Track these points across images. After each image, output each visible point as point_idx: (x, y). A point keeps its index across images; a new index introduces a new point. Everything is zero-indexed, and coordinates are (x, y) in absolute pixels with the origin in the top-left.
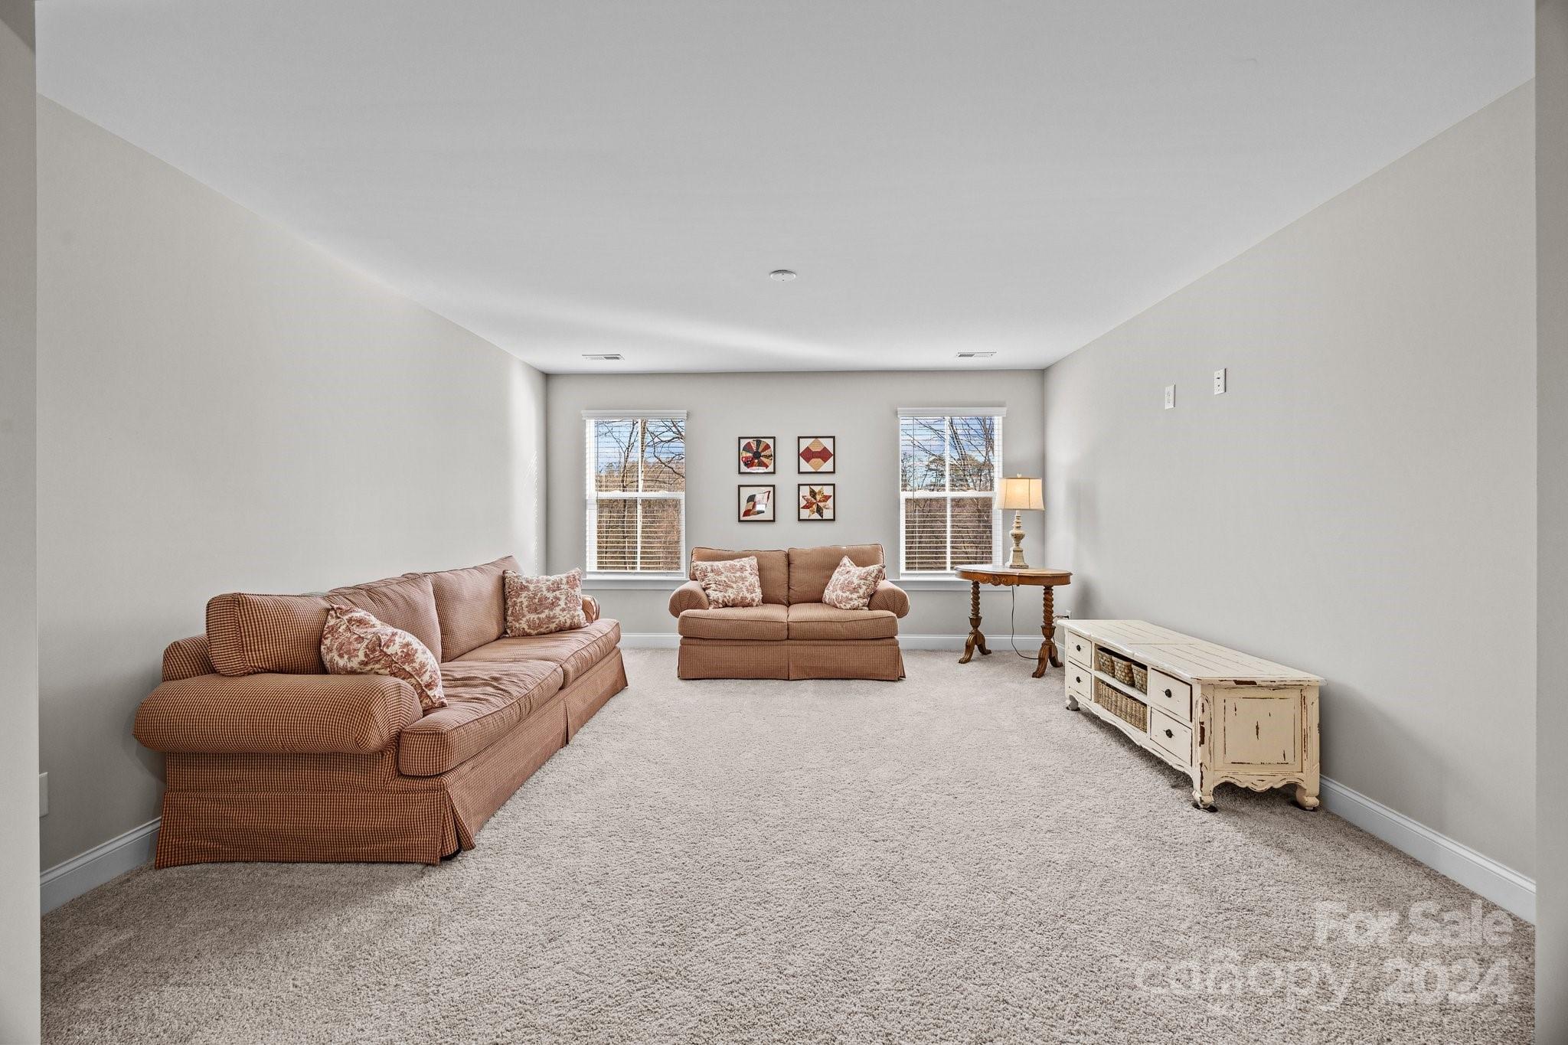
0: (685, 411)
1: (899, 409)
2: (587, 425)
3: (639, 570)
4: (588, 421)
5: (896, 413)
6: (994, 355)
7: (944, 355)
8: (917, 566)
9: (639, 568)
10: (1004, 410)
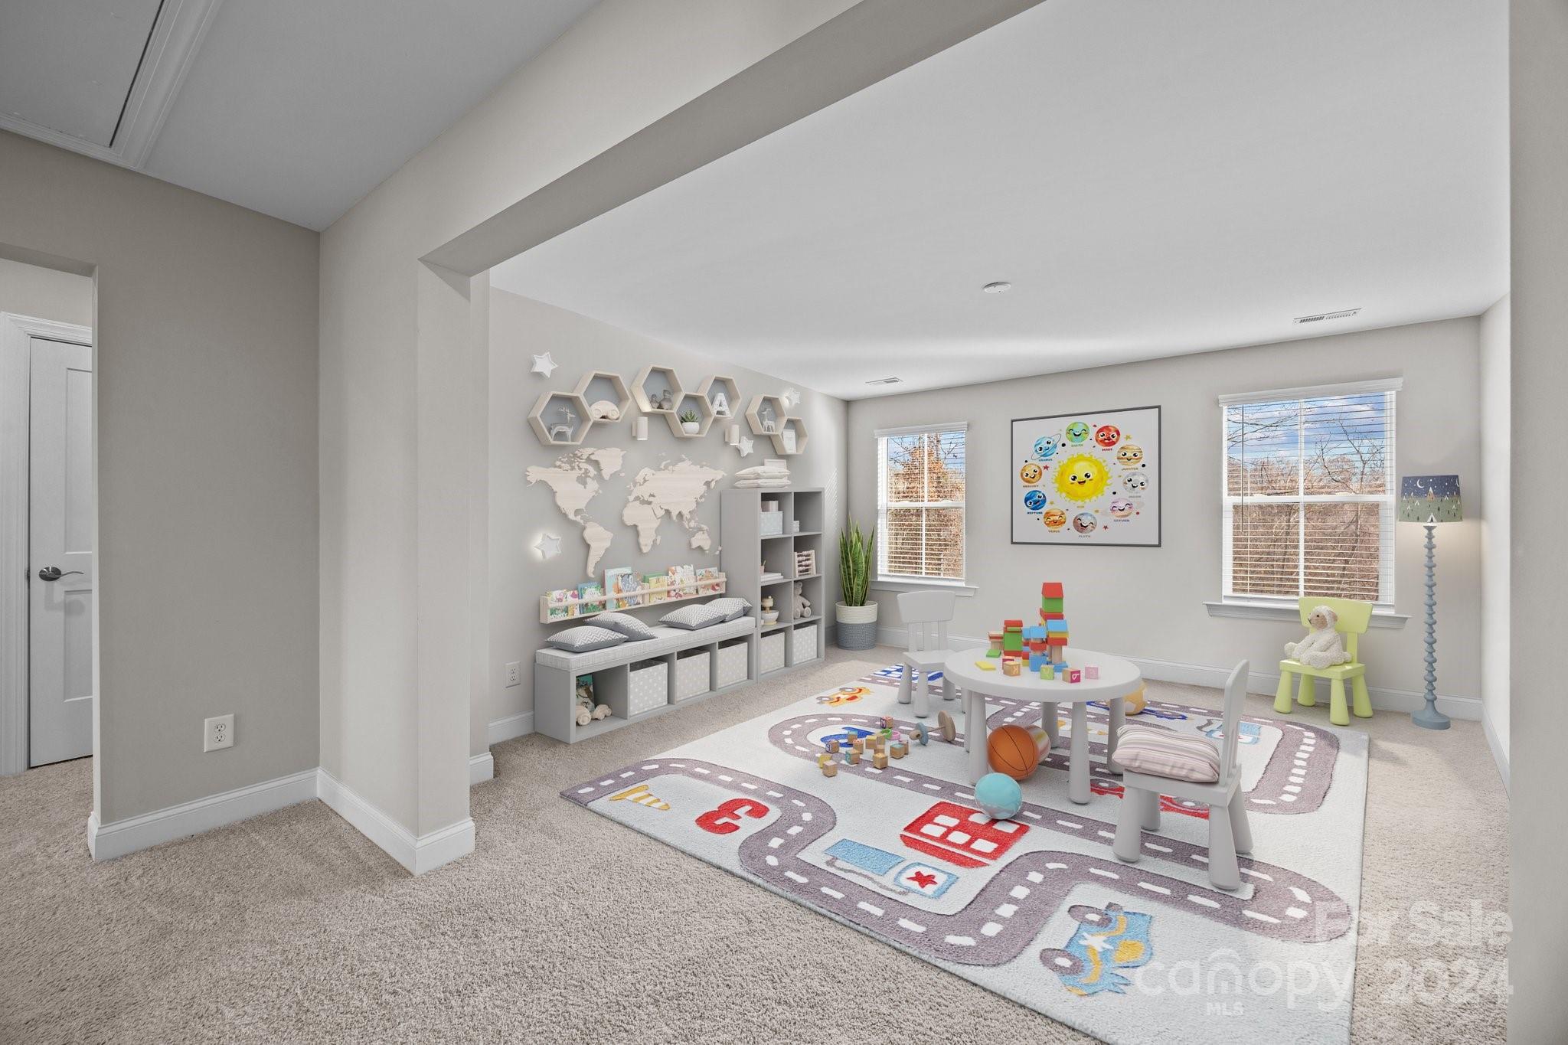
0: (966, 423)
1: (1220, 397)
2: (880, 443)
3: (924, 575)
4: (880, 439)
5: (1217, 402)
6: (1359, 313)
7: (1282, 324)
8: (1248, 588)
9: (923, 573)
10: (1398, 382)
